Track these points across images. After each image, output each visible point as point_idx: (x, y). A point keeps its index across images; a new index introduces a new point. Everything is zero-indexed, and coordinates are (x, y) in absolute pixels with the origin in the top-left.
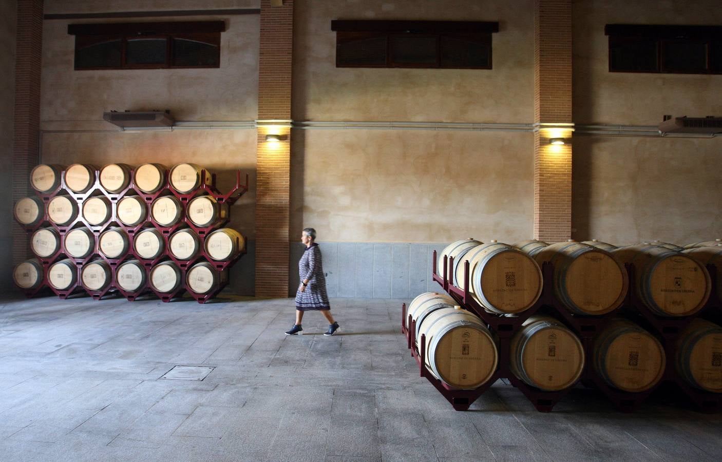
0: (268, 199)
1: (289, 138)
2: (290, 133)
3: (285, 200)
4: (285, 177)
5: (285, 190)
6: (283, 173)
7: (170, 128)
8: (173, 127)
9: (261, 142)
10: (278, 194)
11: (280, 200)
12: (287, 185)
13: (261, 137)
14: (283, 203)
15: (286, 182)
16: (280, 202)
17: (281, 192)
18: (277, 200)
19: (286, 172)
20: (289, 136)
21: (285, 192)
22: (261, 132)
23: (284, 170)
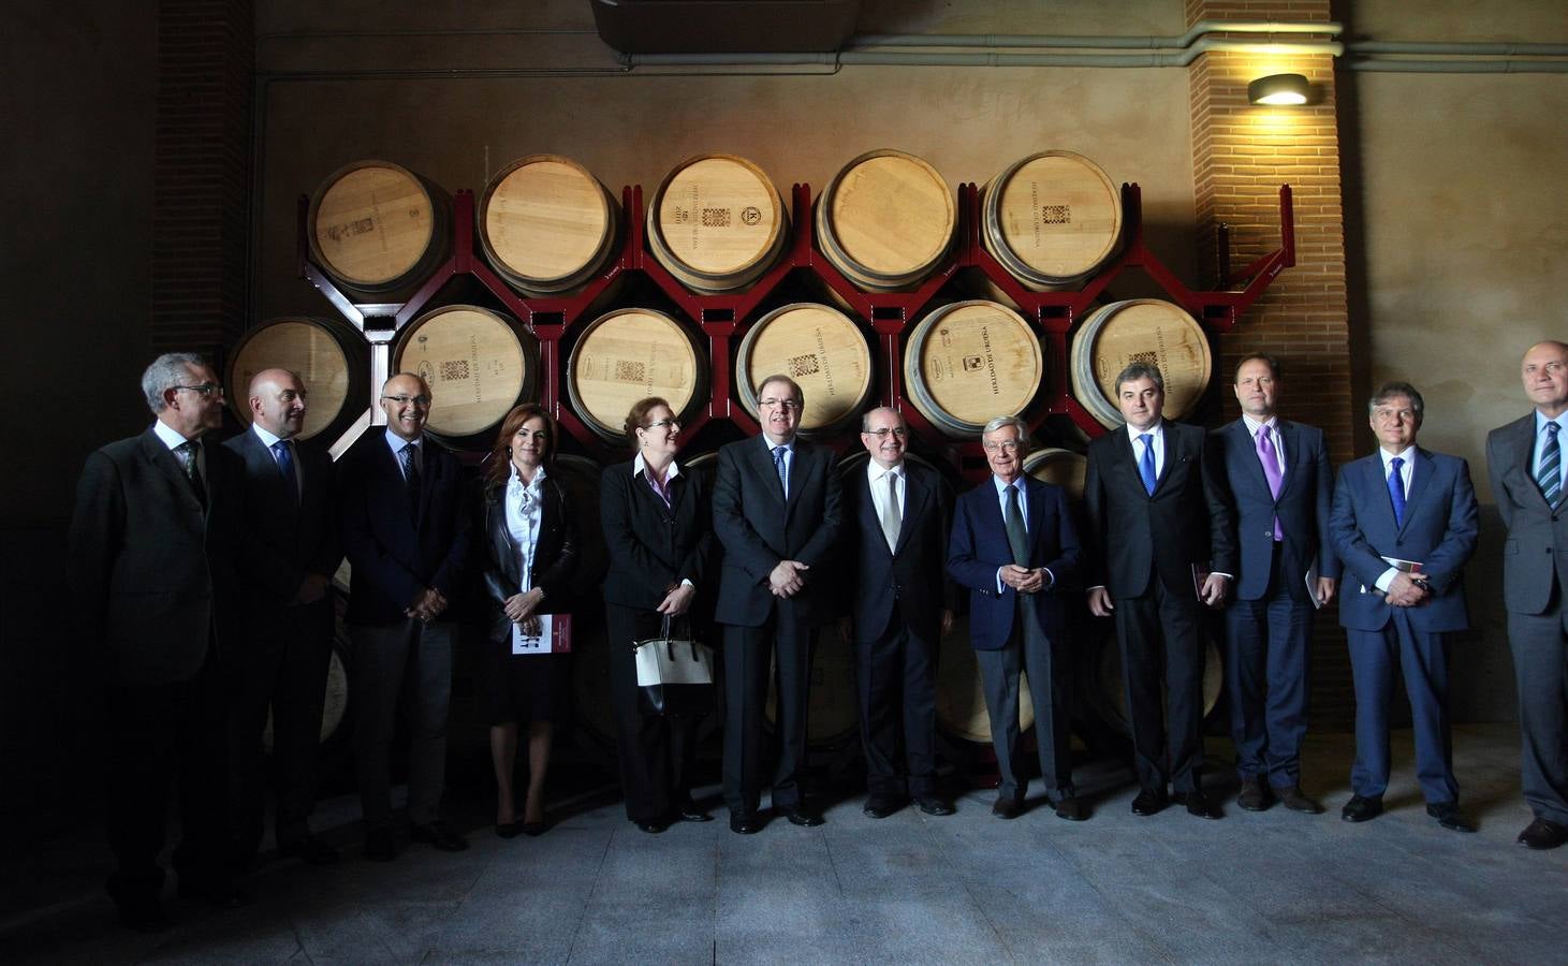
0: (1265, 334)
1: (1331, 98)
2: (1332, 79)
3: (1331, 338)
4: (1329, 249)
5: (1328, 298)
6: (1318, 231)
7: (832, 57)
8: (844, 57)
9: (1226, 111)
10: (1306, 315)
11: (1312, 338)
12: (1336, 279)
13: (1224, 92)
14: (1328, 352)
15: (1330, 269)
16: (1316, 348)
17: (1315, 309)
18: (1302, 338)
19: (1328, 230)
20: (1331, 88)
21: (1332, 308)
22: (1223, 72)
23: (1320, 221)
